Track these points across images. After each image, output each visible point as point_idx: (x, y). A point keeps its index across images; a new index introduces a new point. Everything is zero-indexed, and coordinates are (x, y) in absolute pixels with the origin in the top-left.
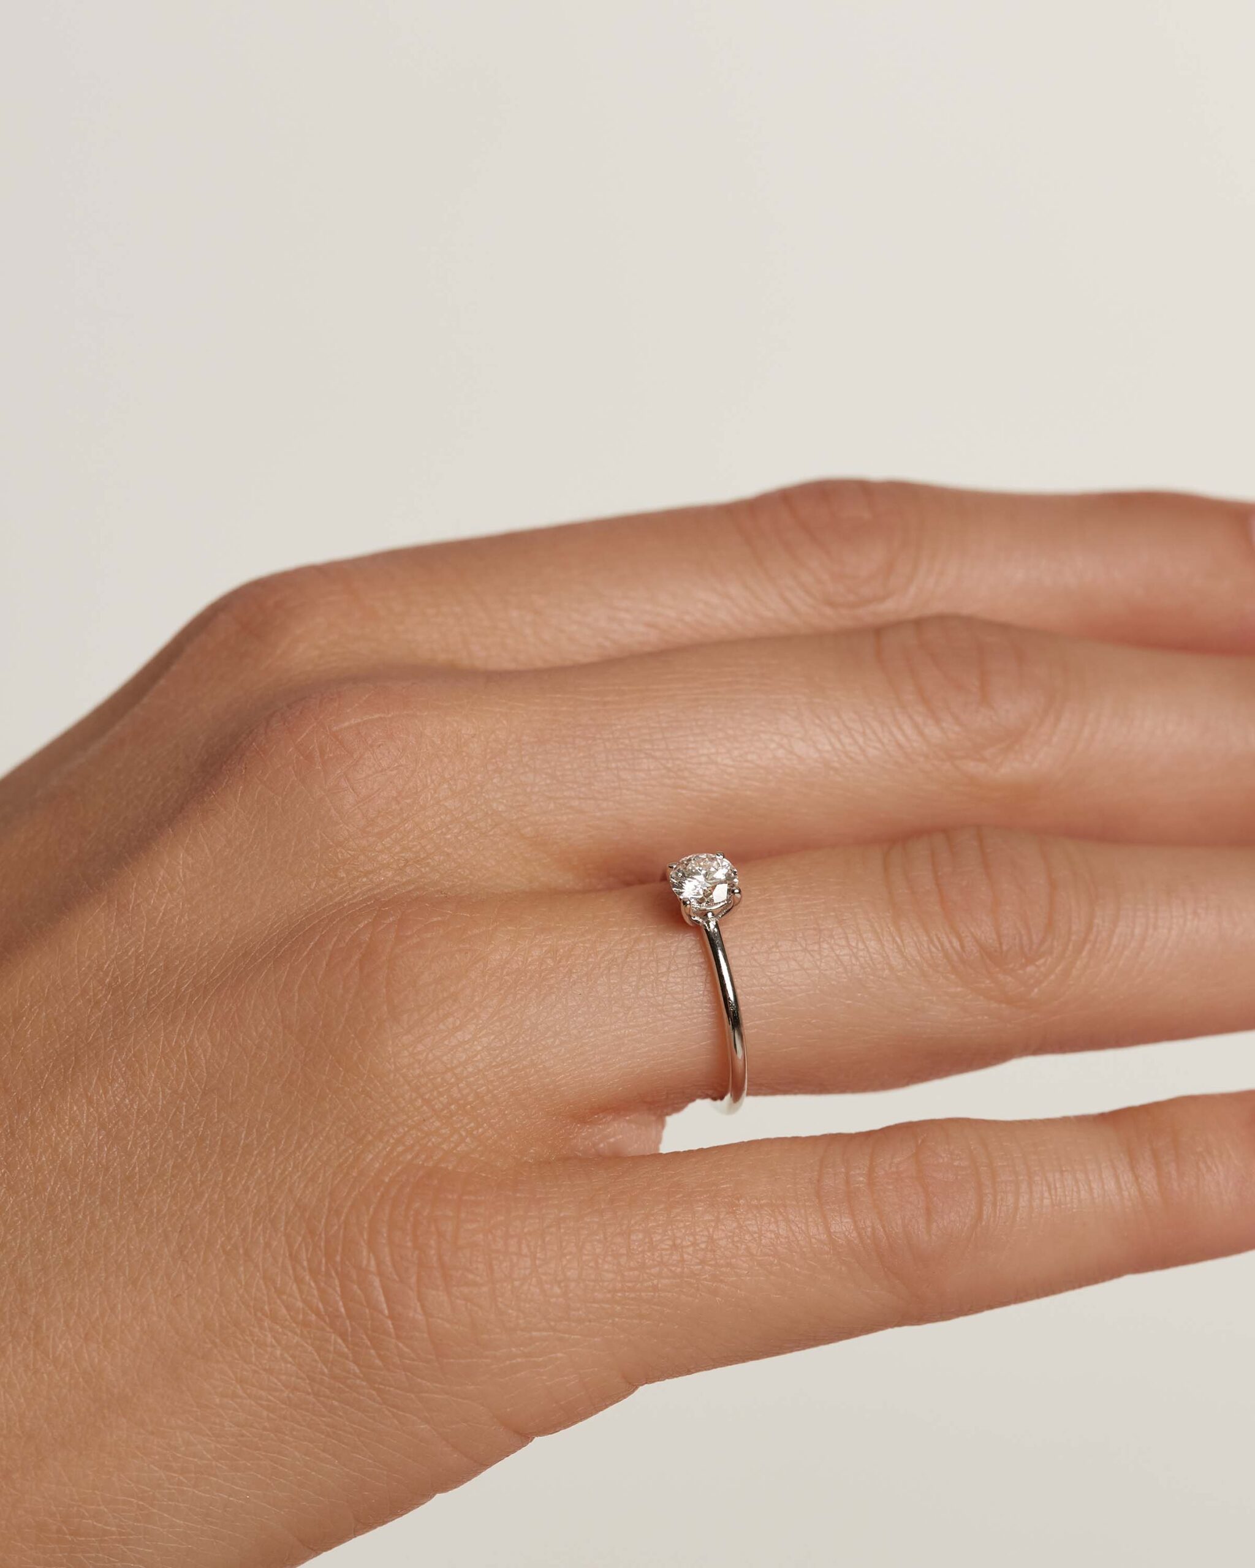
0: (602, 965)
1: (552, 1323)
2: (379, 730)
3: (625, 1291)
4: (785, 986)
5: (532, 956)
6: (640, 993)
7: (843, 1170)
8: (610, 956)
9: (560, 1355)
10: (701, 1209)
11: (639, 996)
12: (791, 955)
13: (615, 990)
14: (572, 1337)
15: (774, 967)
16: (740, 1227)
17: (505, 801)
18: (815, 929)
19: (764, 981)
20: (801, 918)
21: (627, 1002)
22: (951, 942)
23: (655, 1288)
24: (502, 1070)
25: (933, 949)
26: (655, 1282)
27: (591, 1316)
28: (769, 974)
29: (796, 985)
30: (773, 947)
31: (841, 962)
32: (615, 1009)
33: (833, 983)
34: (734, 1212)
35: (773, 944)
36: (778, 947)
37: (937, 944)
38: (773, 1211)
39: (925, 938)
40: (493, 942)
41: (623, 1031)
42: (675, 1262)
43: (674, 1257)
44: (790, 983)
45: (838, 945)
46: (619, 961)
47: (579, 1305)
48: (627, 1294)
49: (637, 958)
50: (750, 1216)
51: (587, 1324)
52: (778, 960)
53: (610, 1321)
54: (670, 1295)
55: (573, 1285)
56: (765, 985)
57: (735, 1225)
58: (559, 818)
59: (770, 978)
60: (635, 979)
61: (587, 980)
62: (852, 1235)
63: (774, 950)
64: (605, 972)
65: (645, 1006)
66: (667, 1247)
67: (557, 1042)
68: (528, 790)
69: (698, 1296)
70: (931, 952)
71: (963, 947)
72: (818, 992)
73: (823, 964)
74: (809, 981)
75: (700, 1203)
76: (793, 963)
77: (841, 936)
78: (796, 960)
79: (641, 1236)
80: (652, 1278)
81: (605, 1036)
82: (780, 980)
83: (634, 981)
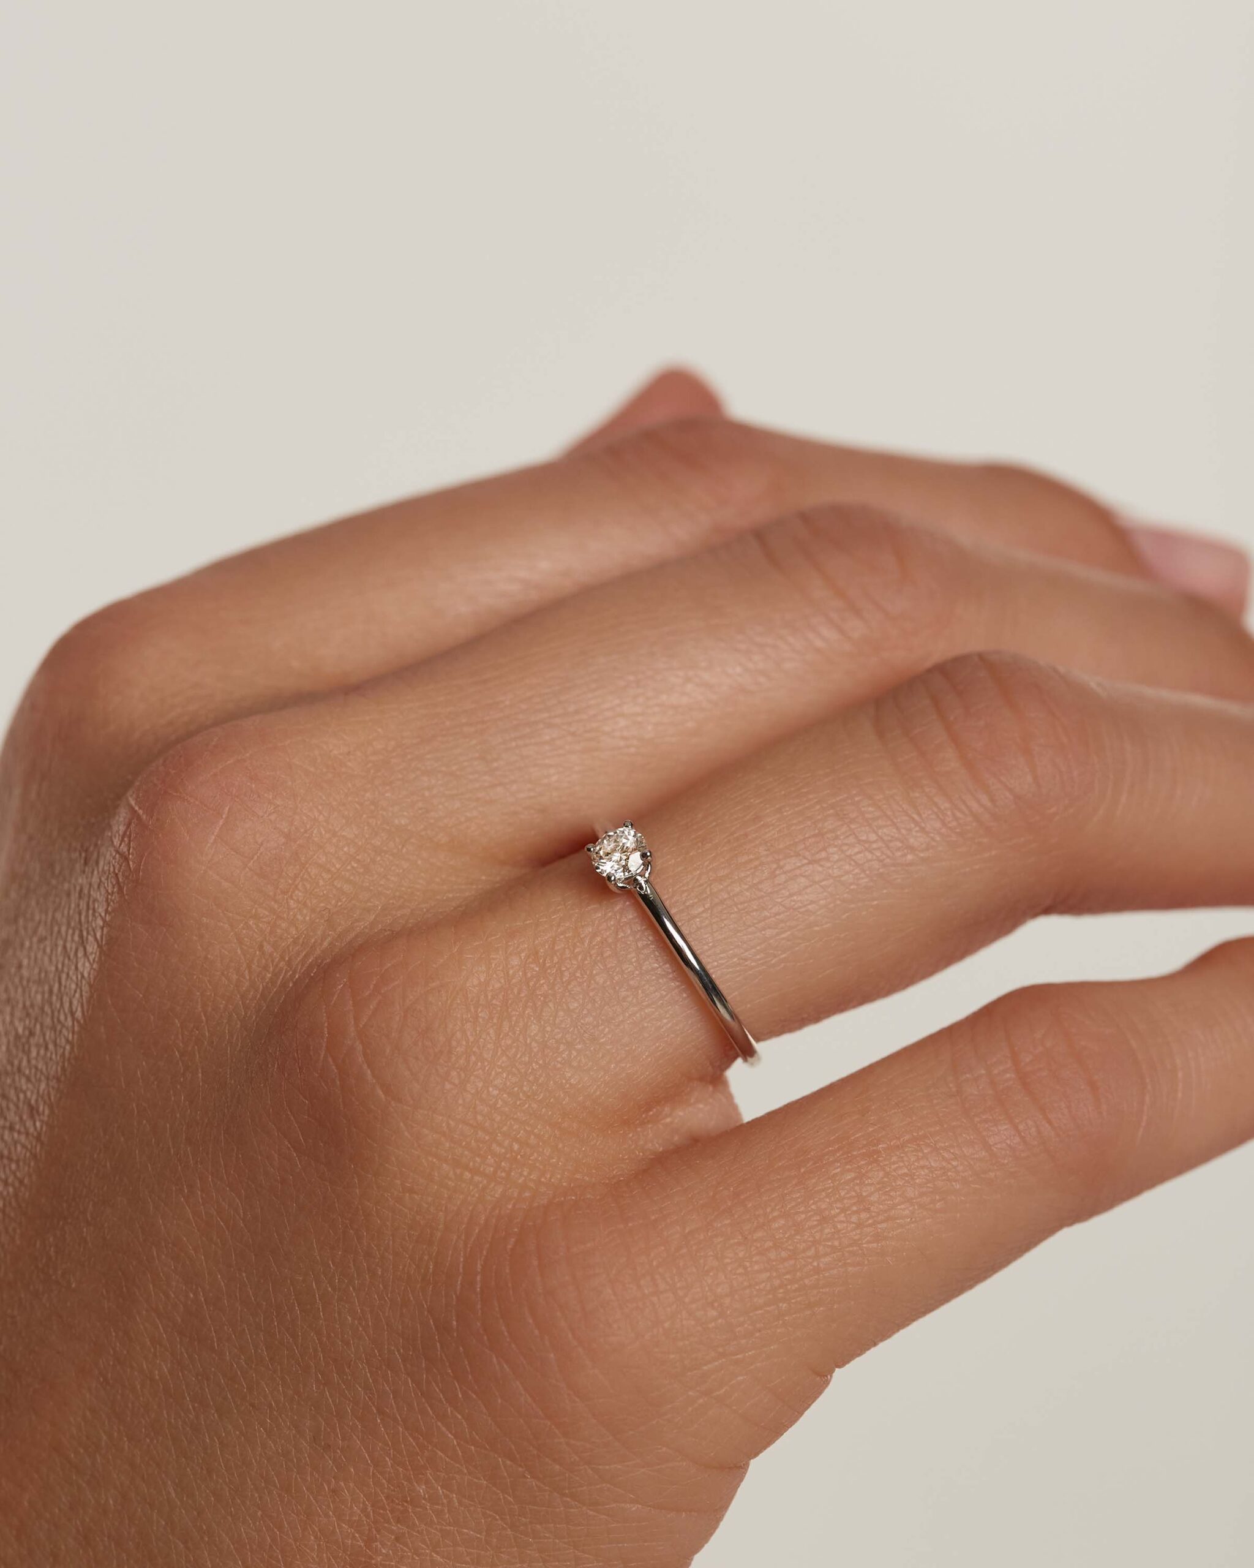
0: (593, 952)
1: (721, 1350)
2: (240, 775)
3: (786, 1285)
4: (800, 907)
5: (512, 967)
6: (644, 968)
7: (983, 1072)
8: (599, 939)
9: (740, 1378)
10: (839, 1170)
11: (643, 971)
12: (798, 872)
13: (615, 974)
14: (747, 1354)
15: (783, 891)
16: (887, 1174)
17: (405, 813)
18: (814, 836)
19: (775, 910)
20: (798, 828)
21: (632, 983)
22: (978, 801)
23: (817, 1271)
24: (530, 1104)
25: (958, 814)
26: (815, 1264)
27: (758, 1326)
28: (779, 900)
29: (812, 902)
30: (776, 869)
31: (855, 862)
32: (623, 993)
33: (852, 887)
34: (876, 1161)
35: (775, 866)
36: (781, 868)
37: (963, 807)
38: (918, 1145)
39: (947, 805)
40: (464, 967)
41: (638, 1015)
42: (829, 1236)
43: (827, 1231)
44: (806, 903)
45: (847, 844)
46: (610, 940)
47: (742, 1319)
48: (789, 1287)
49: (629, 932)
50: (894, 1159)
51: (757, 1334)
52: (785, 882)
53: (781, 1322)
54: (835, 1272)
55: (727, 1301)
56: (778, 914)
57: (881, 1174)
58: (468, 814)
59: (781, 905)
60: (633, 955)
61: (582, 975)
62: (1015, 1142)
63: (777, 872)
64: (599, 958)
65: (653, 980)
66: (815, 1223)
67: (574, 1053)
68: (427, 794)
69: (866, 1262)
70: (956, 819)
71: (992, 800)
72: (838, 902)
73: (835, 871)
74: (825, 894)
75: (836, 1164)
76: (803, 880)
77: (848, 834)
78: (804, 876)
79: (782, 1222)
80: (810, 1260)
81: (622, 1027)
82: (793, 903)
83: (633, 958)
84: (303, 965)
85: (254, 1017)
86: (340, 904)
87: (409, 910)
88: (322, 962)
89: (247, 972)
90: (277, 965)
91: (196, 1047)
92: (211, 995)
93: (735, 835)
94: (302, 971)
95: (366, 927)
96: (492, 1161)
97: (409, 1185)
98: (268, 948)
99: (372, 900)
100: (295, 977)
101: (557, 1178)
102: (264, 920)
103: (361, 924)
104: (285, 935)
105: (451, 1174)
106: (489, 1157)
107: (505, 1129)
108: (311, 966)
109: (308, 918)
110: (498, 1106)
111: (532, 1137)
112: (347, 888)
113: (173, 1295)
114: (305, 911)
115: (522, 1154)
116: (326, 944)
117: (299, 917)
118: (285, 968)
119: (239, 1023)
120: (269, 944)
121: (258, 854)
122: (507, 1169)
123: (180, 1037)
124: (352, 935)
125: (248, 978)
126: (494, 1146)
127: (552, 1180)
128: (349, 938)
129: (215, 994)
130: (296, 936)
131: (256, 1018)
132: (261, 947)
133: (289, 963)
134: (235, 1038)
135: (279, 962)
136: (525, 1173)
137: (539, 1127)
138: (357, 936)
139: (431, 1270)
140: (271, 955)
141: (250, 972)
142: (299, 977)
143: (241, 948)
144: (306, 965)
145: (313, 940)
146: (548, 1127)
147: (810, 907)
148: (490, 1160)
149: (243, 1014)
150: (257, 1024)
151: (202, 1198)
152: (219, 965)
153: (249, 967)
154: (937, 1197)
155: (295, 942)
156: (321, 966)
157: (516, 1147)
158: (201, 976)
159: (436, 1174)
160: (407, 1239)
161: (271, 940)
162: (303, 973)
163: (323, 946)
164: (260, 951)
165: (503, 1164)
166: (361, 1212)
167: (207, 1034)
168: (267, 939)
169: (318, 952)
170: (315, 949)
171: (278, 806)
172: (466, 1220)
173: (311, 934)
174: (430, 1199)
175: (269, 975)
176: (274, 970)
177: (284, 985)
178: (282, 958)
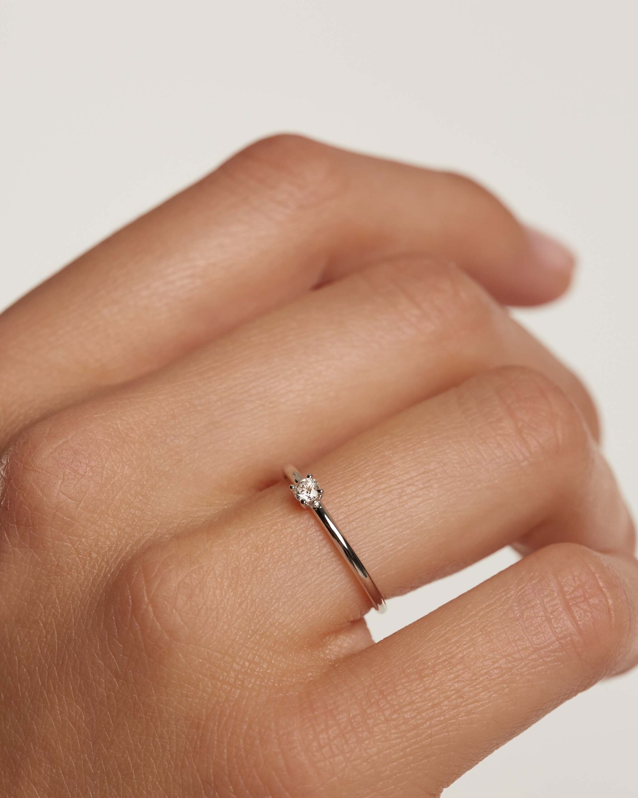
84: (115, 563)
85: (88, 597)
86: (134, 523)
87: (176, 524)
88: (126, 560)
89: (82, 571)
90: (100, 565)
91: (53, 619)
92: (61, 587)
93: (376, 473)
94: (115, 566)
95: (151, 536)
96: (233, 674)
97: (185, 692)
98: (94, 555)
99: (153, 519)
100: (111, 570)
101: (272, 682)
102: (91, 538)
103: (148, 534)
104: (104, 546)
105: (209, 684)
106: (232, 672)
107: (241, 653)
108: (120, 563)
109: (116, 534)
110: (237, 640)
111: (257, 657)
112: (137, 513)
113: (43, 772)
114: (115, 530)
115: (250, 668)
116: (128, 548)
117: (111, 534)
118: (105, 566)
119: (79, 602)
120: (95, 552)
121: (85, 499)
122: (242, 679)
123: (43, 614)
124: (144, 541)
125: (83, 574)
126: (234, 664)
127: (269, 683)
128: (142, 543)
129: (64, 586)
130: (110, 546)
131: (89, 598)
132: (90, 554)
133: (107, 562)
134: (77, 611)
135: (102, 562)
136: (253, 681)
137: (260, 651)
138: (146, 542)
139: (198, 745)
140: (96, 559)
141: (85, 571)
142: (114, 570)
143: (79, 557)
144: (117, 563)
145: (120, 547)
146: (265, 650)
147: (420, 515)
148: (232, 674)
149: (81, 596)
150: (90, 601)
151: (60, 710)
152: (66, 568)
153: (84, 567)
154: (505, 686)
155: (110, 550)
156: (126, 562)
157: (247, 664)
158: (55, 576)
159: (201, 685)
160: (184, 726)
161: (96, 549)
162: (116, 568)
163: (126, 550)
164: (89, 557)
165: (240, 676)
166: (157, 711)
167: (60, 611)
168: (94, 549)
169: (124, 554)
170: (122, 552)
171: (93, 467)
172: (218, 713)
173: (119, 543)
174: (197, 700)
175: (95, 571)
176: (98, 568)
177: (105, 576)
178: (103, 560)
